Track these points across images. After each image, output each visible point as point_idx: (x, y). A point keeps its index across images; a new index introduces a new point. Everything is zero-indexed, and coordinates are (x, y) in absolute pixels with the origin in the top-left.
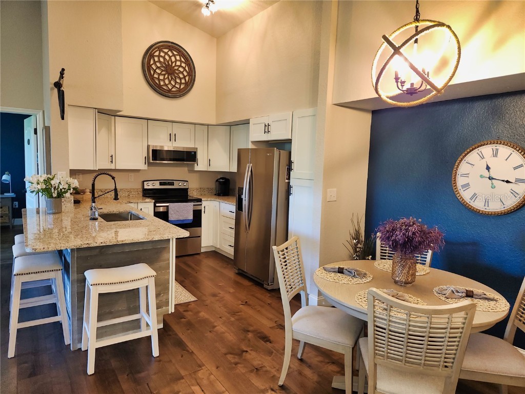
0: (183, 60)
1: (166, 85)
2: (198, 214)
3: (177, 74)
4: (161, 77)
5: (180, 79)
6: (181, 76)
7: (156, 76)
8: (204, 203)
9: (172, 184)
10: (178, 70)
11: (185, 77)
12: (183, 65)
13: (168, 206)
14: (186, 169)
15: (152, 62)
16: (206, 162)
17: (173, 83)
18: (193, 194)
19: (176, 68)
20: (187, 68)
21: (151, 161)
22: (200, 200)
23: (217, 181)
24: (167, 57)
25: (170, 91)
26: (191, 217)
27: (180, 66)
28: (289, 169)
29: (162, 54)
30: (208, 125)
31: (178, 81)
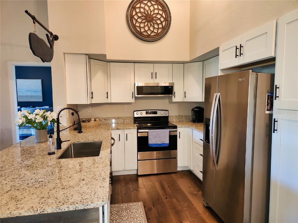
0: (160, 8)
1: (146, 31)
2: (173, 139)
3: (155, 20)
4: (142, 25)
5: (158, 24)
6: (159, 22)
7: (137, 25)
8: (179, 130)
9: (155, 113)
10: (156, 17)
11: (162, 23)
12: (161, 12)
13: (148, 132)
14: (167, 101)
15: (134, 13)
16: (182, 95)
17: (152, 29)
18: (173, 121)
19: (154, 16)
20: (164, 15)
21: (136, 96)
22: (176, 127)
23: (192, 110)
24: (147, 8)
25: (149, 36)
26: (167, 141)
27: (158, 14)
28: (271, 98)
29: (142, 6)
30: (184, 63)
31: (156, 26)
